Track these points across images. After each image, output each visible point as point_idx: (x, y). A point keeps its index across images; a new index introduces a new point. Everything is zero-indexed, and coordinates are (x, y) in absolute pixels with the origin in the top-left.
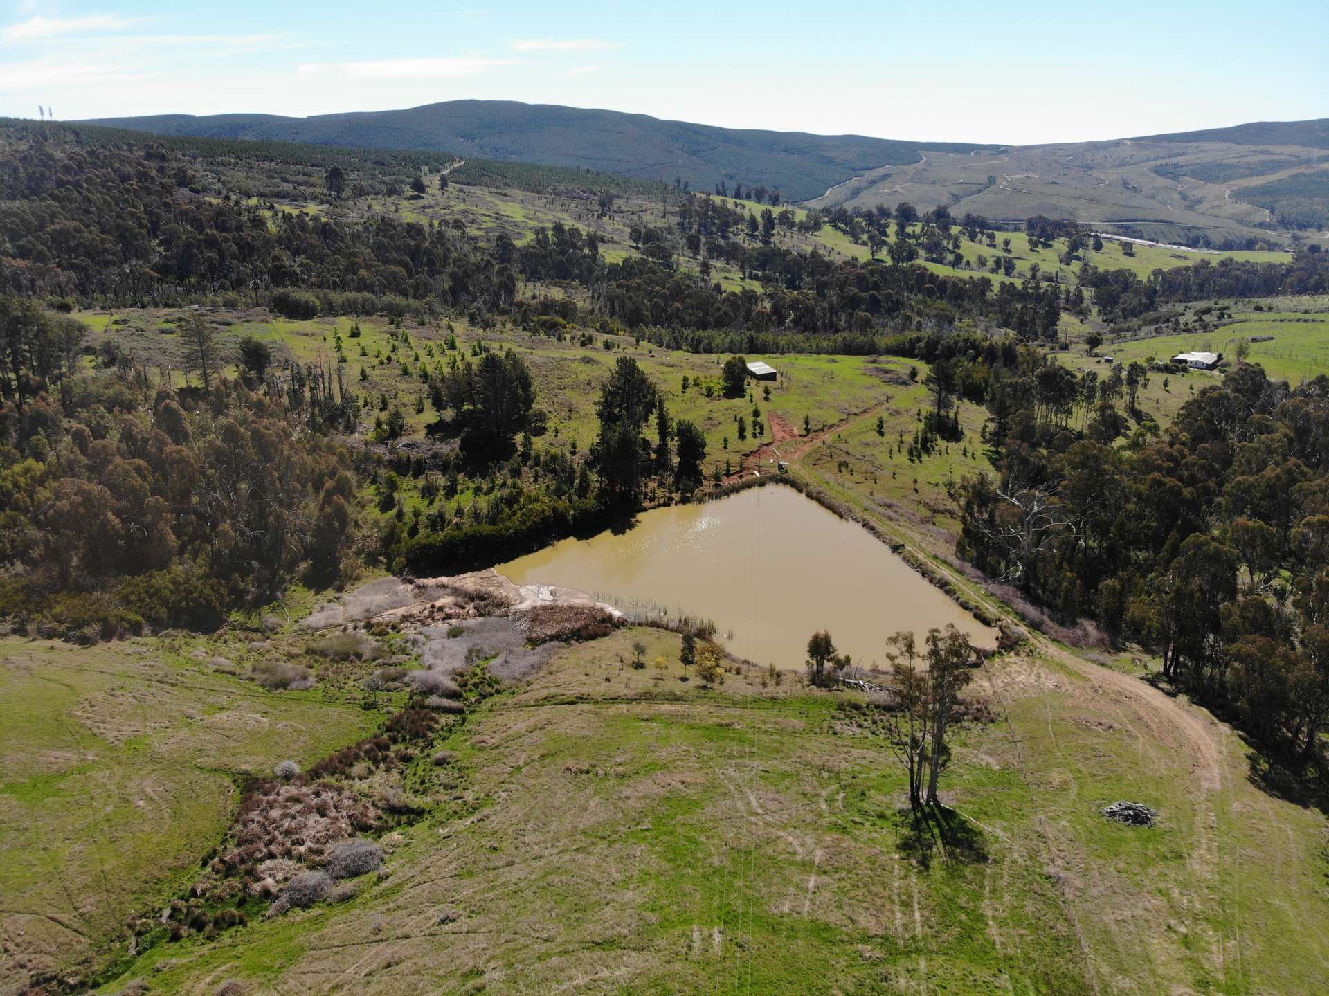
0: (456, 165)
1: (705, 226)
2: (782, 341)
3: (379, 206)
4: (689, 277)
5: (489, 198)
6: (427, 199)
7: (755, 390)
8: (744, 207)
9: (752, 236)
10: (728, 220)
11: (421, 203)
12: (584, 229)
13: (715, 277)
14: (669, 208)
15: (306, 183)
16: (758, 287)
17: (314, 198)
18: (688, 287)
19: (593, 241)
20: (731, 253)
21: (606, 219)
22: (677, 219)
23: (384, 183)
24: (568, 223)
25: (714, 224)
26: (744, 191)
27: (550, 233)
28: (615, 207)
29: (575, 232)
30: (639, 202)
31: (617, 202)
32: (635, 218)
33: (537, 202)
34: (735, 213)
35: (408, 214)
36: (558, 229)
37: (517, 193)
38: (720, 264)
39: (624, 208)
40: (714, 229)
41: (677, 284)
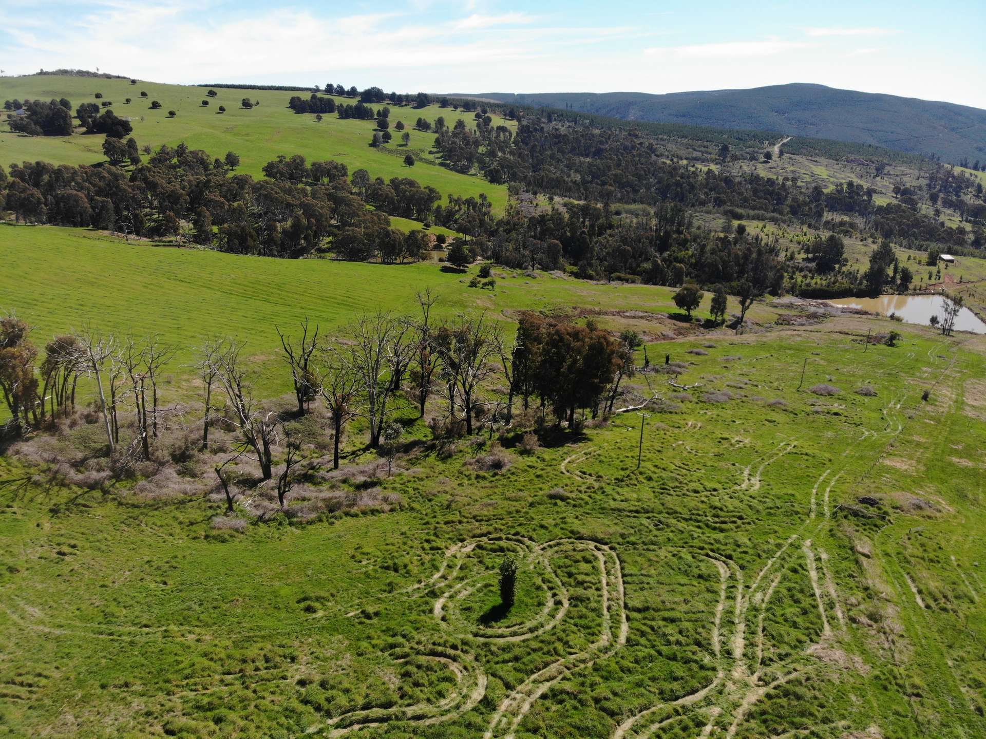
0: (785, 141)
1: (945, 187)
2: (966, 251)
3: (747, 167)
4: (926, 216)
5: (806, 163)
6: (772, 163)
7: (942, 265)
8: (976, 177)
9: (977, 197)
10: (962, 184)
11: (768, 165)
12: (866, 185)
13: (942, 218)
14: (922, 174)
15: (707, 152)
16: (968, 227)
17: (712, 161)
18: (924, 222)
19: (870, 192)
20: (959, 206)
21: (878, 178)
22: (927, 182)
23: (747, 153)
24: (856, 181)
25: (951, 186)
26: (980, 165)
27: (845, 186)
28: (886, 172)
29: (860, 187)
30: (903, 168)
31: (887, 168)
32: (898, 179)
33: (836, 167)
34: (968, 180)
35: (763, 172)
36: (850, 184)
37: (823, 160)
38: (949, 211)
39: (891, 172)
40: (951, 190)
41: (917, 219)
